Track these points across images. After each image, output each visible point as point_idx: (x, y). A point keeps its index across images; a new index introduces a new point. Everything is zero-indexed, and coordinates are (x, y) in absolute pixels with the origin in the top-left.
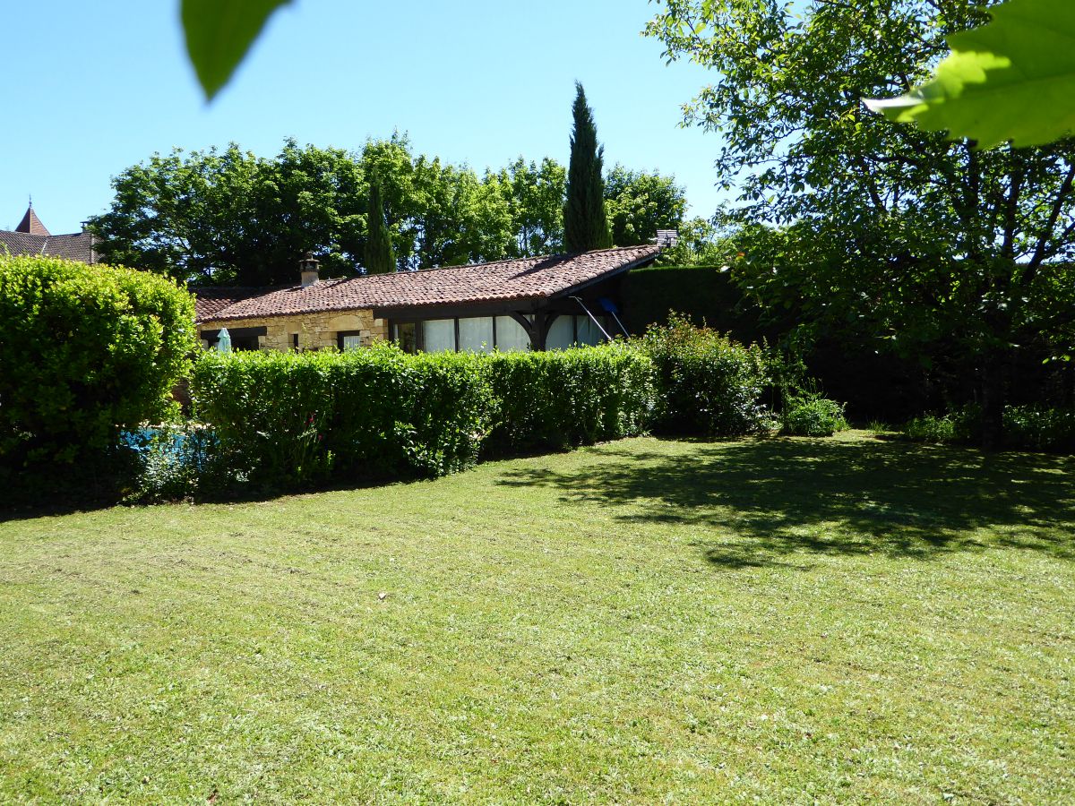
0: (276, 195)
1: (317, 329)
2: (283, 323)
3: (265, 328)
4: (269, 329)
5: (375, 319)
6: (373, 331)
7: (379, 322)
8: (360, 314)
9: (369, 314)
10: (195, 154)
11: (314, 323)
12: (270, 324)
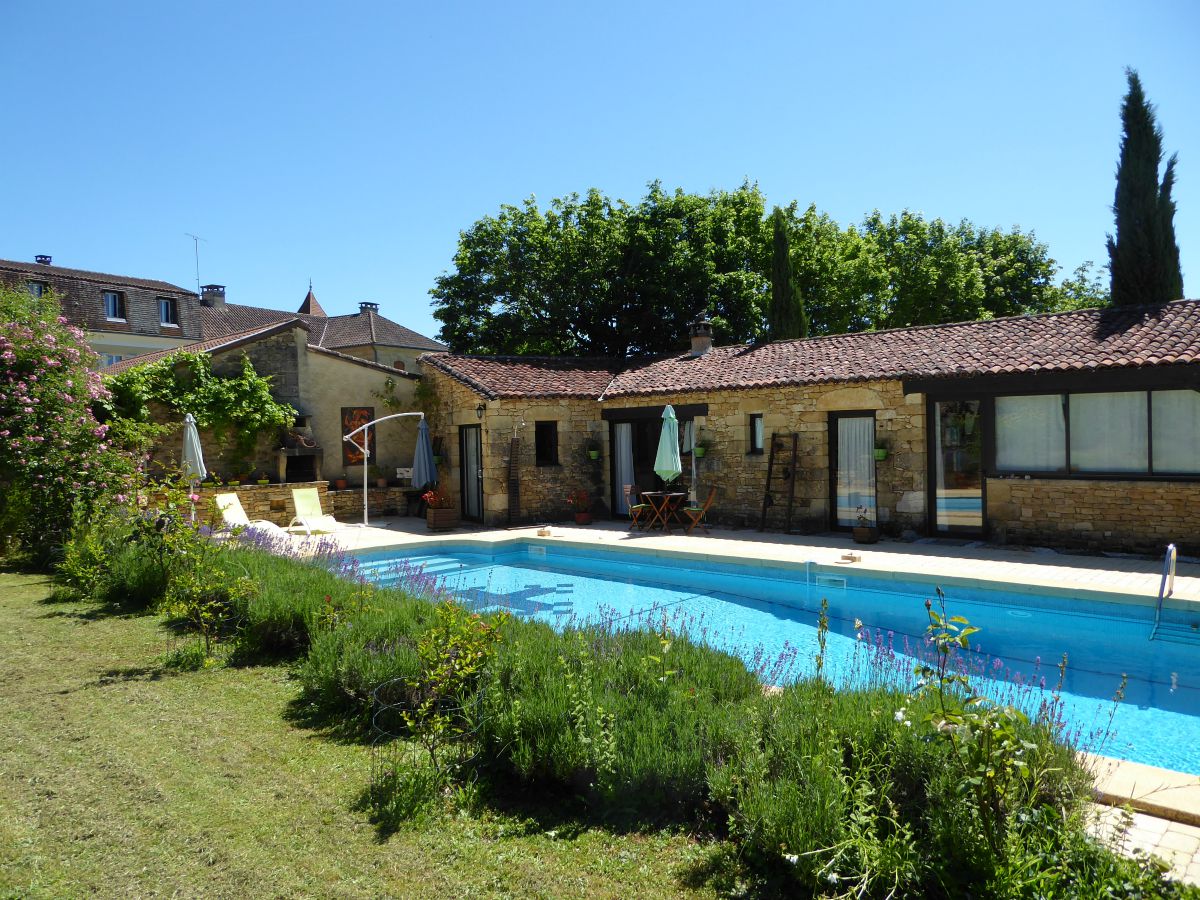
0: (648, 247)
1: (798, 408)
2: (737, 400)
3: (707, 405)
4: (712, 407)
5: (905, 394)
6: (901, 410)
7: (916, 398)
8: (878, 387)
9: (897, 388)
10: (557, 202)
11: (792, 399)
12: (714, 403)
